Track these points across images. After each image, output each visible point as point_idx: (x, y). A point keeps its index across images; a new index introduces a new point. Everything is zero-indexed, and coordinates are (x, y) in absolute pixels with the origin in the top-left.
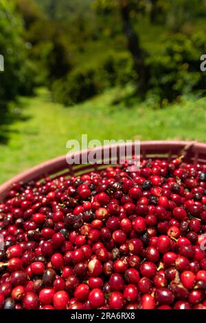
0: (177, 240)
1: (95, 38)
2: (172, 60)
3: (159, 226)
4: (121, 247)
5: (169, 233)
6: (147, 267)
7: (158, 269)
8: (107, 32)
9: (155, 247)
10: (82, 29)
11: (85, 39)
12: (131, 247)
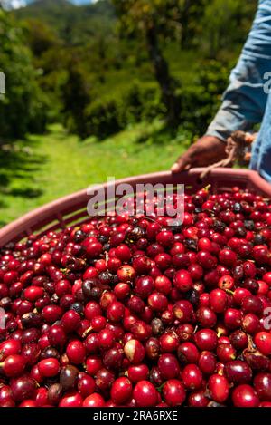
0: (234, 293)
1: (118, 67)
2: (206, 91)
3: (206, 278)
4: (164, 316)
5: (221, 284)
6: (205, 336)
7: (218, 335)
8: (132, 59)
9: (208, 307)
10: (102, 55)
11: (106, 67)
12: (179, 314)
